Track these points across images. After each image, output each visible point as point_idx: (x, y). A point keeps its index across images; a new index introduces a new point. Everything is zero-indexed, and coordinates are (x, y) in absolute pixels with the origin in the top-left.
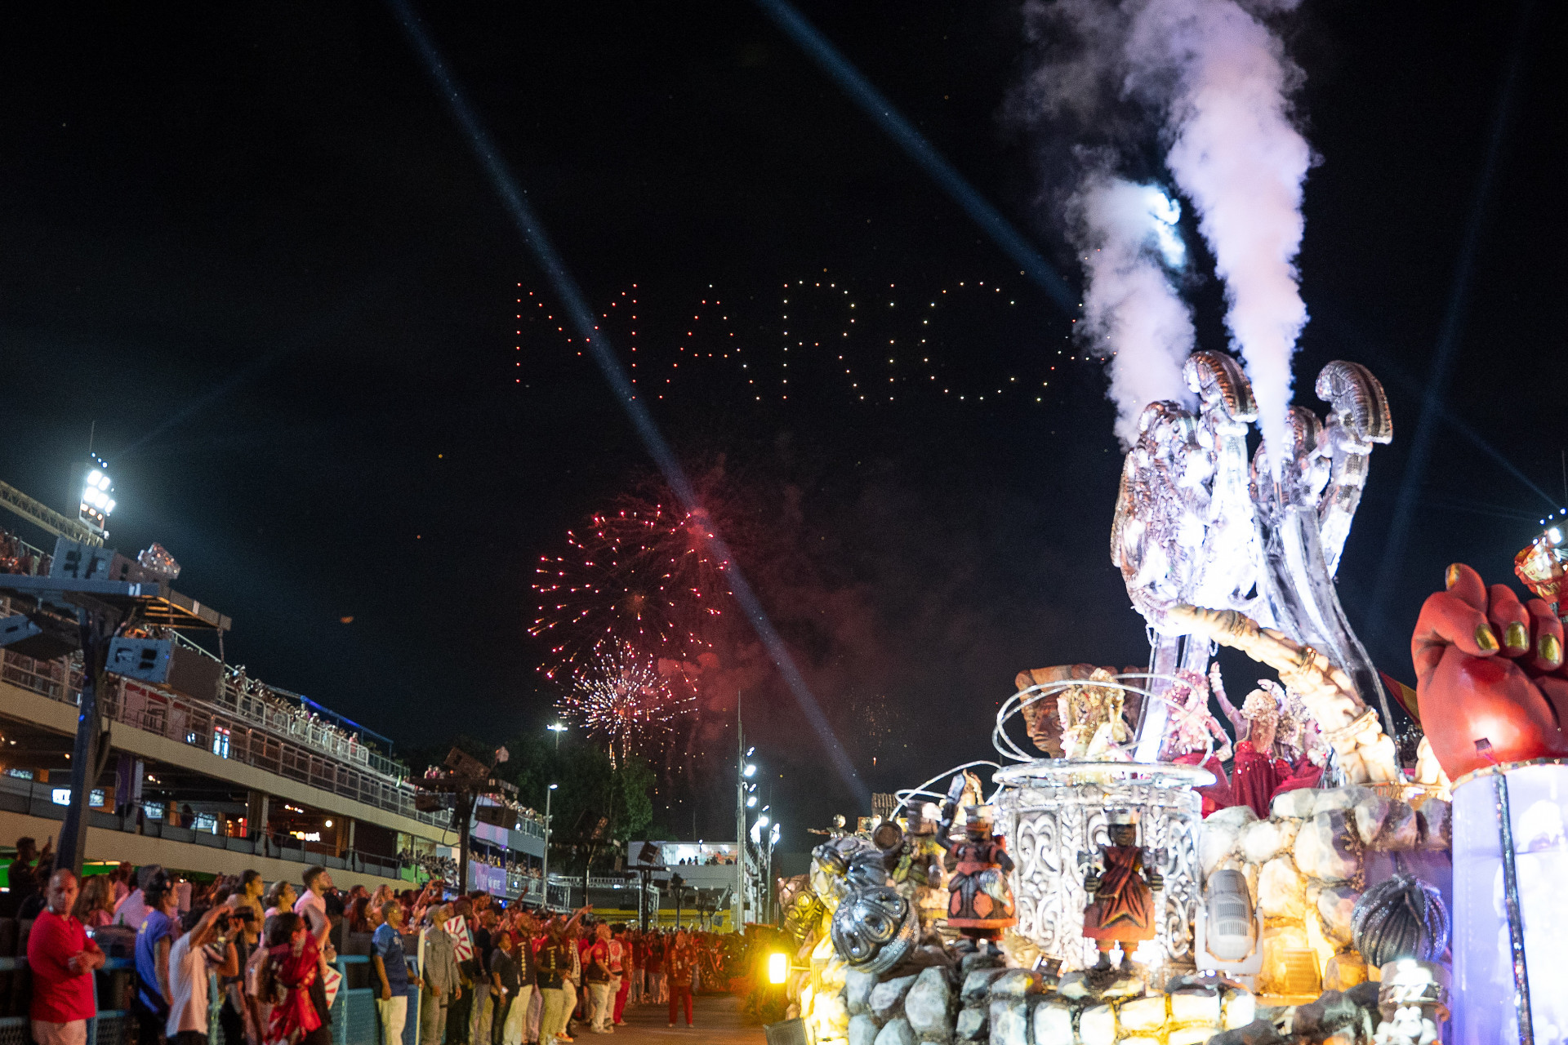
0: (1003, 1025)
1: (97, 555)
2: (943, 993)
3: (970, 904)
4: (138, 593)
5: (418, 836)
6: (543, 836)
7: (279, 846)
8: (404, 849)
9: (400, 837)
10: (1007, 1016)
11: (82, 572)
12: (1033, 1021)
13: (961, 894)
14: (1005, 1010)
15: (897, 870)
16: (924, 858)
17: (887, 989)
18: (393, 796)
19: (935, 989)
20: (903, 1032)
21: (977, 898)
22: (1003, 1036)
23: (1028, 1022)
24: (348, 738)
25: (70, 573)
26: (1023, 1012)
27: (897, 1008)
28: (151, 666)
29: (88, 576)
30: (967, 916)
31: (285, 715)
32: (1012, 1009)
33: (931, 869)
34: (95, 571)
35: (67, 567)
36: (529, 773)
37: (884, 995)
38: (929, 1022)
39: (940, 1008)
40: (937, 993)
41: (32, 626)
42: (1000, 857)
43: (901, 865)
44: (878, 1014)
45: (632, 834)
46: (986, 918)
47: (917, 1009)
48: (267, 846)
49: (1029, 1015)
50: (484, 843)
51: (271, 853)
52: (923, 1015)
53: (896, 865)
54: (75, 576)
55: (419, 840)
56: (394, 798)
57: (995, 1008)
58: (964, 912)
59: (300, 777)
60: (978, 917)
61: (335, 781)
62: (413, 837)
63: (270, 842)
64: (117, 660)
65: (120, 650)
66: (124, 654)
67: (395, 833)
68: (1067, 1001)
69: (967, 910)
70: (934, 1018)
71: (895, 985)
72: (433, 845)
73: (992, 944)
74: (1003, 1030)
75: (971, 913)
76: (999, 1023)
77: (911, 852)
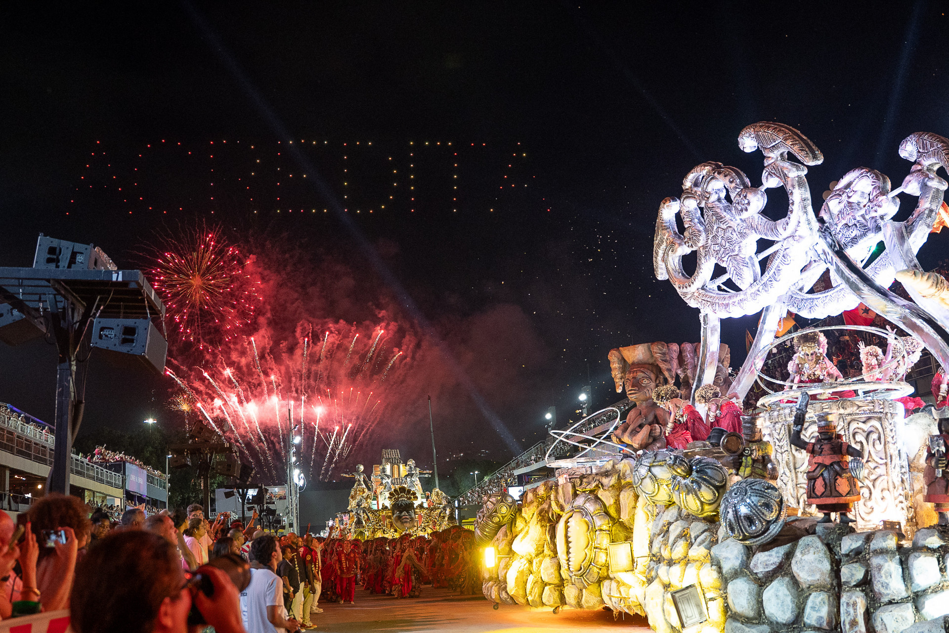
0: (886, 572)
1: (75, 250)
2: (825, 554)
3: (833, 487)
4: (120, 279)
5: (97, 492)
6: (164, 487)
7: (17, 503)
8: (89, 500)
9: (86, 493)
10: (889, 566)
11: (64, 263)
12: (908, 568)
13: (824, 480)
14: (886, 561)
15: (742, 468)
16: (760, 458)
17: (770, 556)
18: (81, 466)
19: (819, 552)
20: (790, 587)
21: (838, 481)
22: (887, 581)
23: (903, 569)
24: (42, 430)
25: (52, 266)
26: (898, 561)
27: (782, 569)
28: (132, 341)
29: (69, 266)
30: (831, 496)
31: (4, 416)
32: (891, 560)
33: (769, 466)
34: (75, 263)
35: (49, 261)
36: (150, 449)
37: (768, 560)
38: (818, 576)
39: (826, 566)
40: (821, 555)
41: (15, 312)
42: (850, 450)
43: (744, 464)
44: (760, 575)
45: (218, 484)
46: (845, 496)
47: (806, 568)
48: (9, 503)
49: (904, 564)
50: (134, 494)
51: (13, 508)
52: (812, 572)
53: (740, 464)
54: (57, 267)
55: (98, 494)
56: (82, 467)
57: (875, 561)
58: (828, 492)
59: (28, 456)
60: (841, 495)
61: (48, 458)
62: (94, 492)
63: (12, 501)
64: (101, 337)
65: (102, 329)
66: (106, 332)
67: (83, 490)
68: (932, 551)
69: (831, 491)
70: (822, 574)
71: (777, 553)
72: (105, 497)
73: (843, 515)
74: (886, 577)
75: (834, 493)
76: (883, 572)
77: (751, 454)
